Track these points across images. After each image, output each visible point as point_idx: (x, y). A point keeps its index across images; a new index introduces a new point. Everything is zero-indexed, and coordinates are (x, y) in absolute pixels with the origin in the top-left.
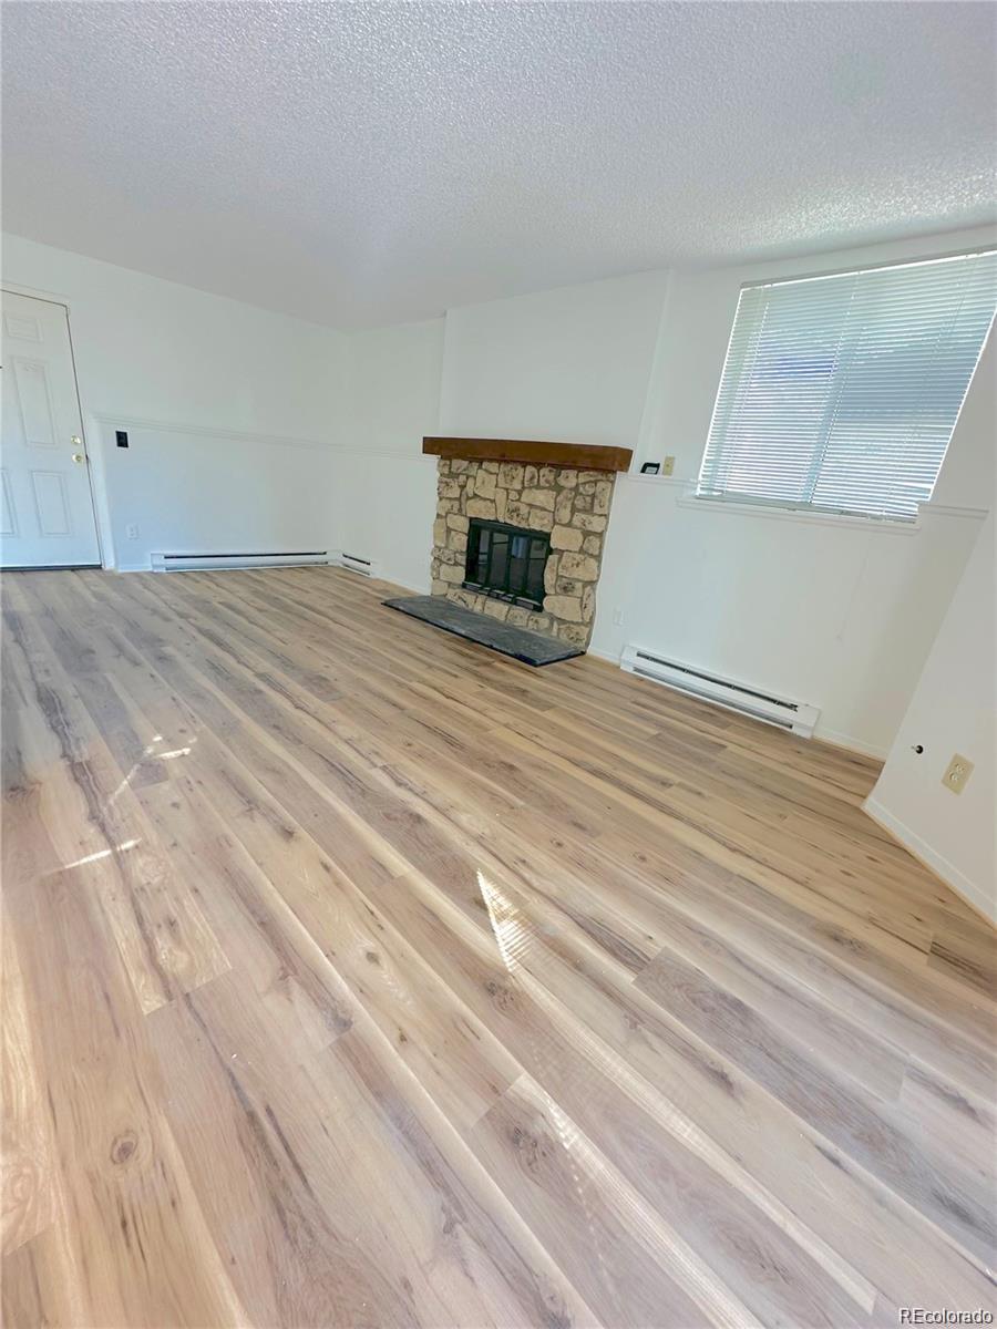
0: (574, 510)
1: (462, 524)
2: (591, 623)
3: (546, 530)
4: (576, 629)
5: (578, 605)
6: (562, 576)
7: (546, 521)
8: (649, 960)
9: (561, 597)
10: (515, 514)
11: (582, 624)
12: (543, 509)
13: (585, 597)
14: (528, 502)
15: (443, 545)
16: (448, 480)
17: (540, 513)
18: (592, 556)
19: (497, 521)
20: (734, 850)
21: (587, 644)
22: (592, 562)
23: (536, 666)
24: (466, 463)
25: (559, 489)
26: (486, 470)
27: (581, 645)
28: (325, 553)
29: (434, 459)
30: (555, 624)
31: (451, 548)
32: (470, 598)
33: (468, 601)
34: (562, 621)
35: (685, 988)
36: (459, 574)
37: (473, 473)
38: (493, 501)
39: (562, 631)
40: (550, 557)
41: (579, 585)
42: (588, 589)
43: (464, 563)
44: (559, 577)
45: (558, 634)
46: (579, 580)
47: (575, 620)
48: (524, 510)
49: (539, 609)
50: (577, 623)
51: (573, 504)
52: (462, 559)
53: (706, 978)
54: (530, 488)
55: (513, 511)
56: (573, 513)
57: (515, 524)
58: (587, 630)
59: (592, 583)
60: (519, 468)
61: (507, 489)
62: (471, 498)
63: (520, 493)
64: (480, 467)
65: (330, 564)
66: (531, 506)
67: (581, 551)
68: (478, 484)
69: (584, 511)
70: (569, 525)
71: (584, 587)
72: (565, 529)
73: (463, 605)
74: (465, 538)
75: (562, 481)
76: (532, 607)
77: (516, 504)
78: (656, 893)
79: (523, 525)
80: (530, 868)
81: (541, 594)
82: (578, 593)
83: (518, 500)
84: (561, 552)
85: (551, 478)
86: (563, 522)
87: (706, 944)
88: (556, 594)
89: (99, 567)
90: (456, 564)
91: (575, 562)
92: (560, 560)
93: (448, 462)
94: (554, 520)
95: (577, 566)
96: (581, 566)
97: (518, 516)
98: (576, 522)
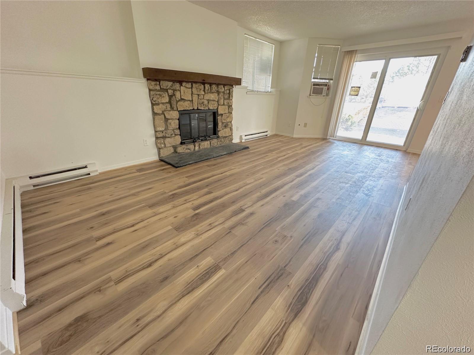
0: (224, 99)
1: (174, 115)
3: (216, 108)
4: (230, 137)
5: (230, 130)
6: (224, 123)
7: (216, 105)
10: (202, 105)
12: (214, 101)
13: (231, 126)
15: (162, 129)
16: (161, 93)
17: (212, 102)
19: (194, 109)
24: (170, 84)
25: (218, 92)
26: (185, 87)
30: (223, 139)
34: (226, 137)
36: (177, 139)
37: (178, 88)
38: (191, 101)
40: (219, 117)
44: (222, 123)
46: (229, 122)
47: (230, 135)
48: (206, 102)
49: (218, 137)
51: (224, 97)
54: (207, 93)
55: (202, 104)
57: (202, 109)
60: (202, 85)
61: (197, 94)
62: (178, 101)
63: (203, 96)
64: (181, 85)
66: (208, 100)
67: (229, 112)
68: (182, 94)
69: (227, 99)
70: (224, 104)
72: (222, 106)
75: (219, 90)
76: (216, 137)
77: (203, 100)
79: (206, 108)
81: (218, 132)
82: (229, 126)
83: (203, 99)
84: (222, 115)
85: (216, 89)
86: (221, 104)
88: (223, 129)
90: (174, 135)
91: (227, 116)
92: (222, 117)
93: (158, 83)
94: (218, 104)
95: (228, 118)
96: (229, 117)
97: (203, 105)
98: (226, 103)
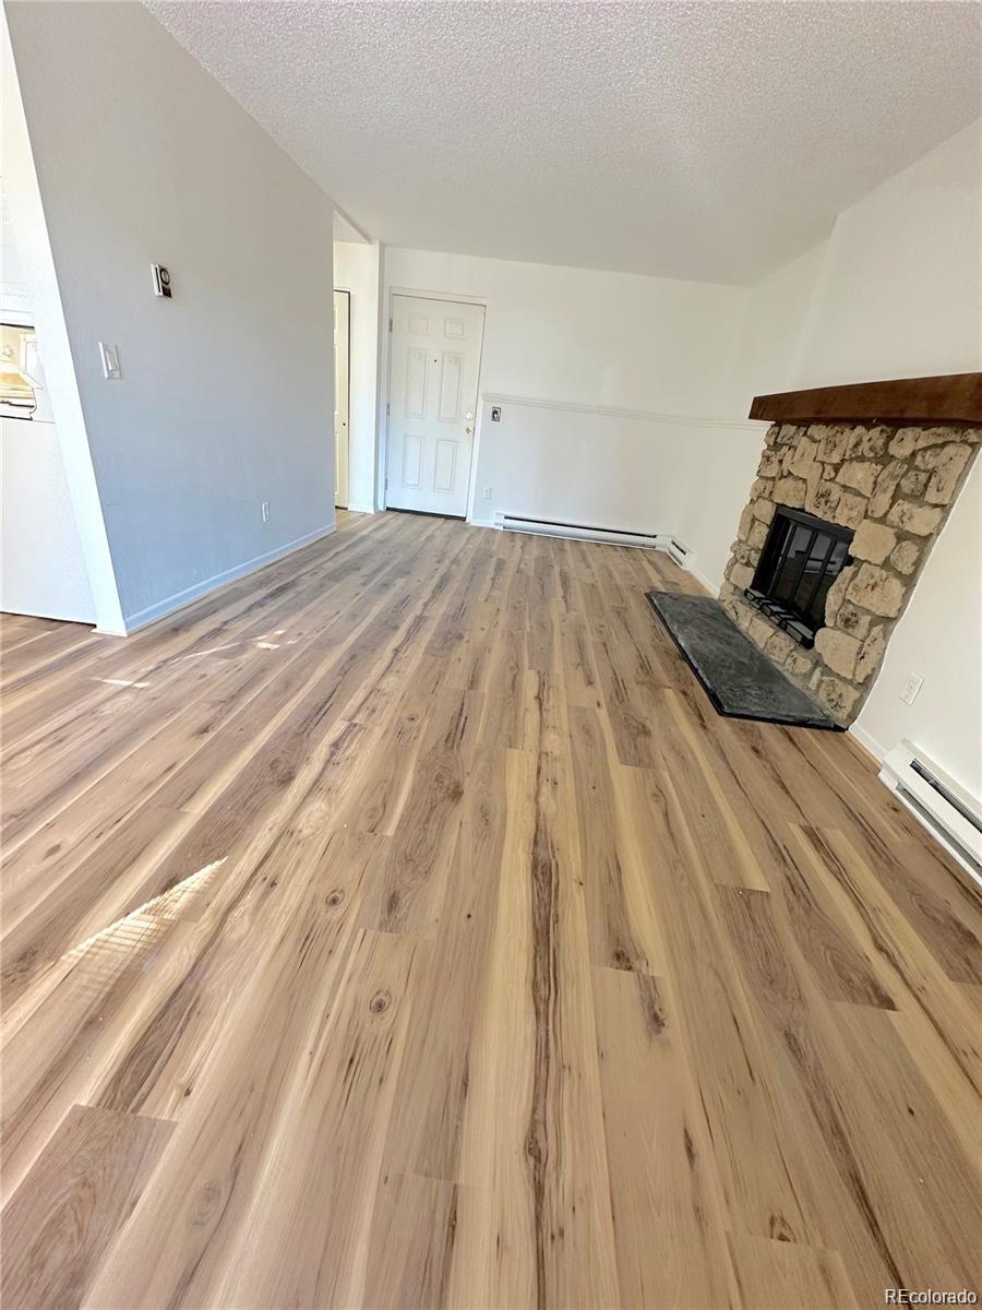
0: (897, 496)
1: (766, 512)
2: (865, 685)
3: (852, 527)
4: (841, 687)
5: (856, 650)
6: (850, 601)
7: (854, 513)
8: (135, 1110)
9: (838, 632)
10: (823, 500)
11: (850, 682)
12: (859, 494)
13: (868, 641)
14: (842, 483)
15: (744, 539)
16: (771, 453)
17: (852, 500)
18: (899, 575)
19: (802, 510)
20: (534, 1150)
21: (852, 717)
22: (896, 587)
23: (722, 713)
24: (793, 429)
25: (885, 460)
26: (810, 437)
27: (840, 716)
28: (655, 536)
29: (764, 426)
30: (818, 671)
31: (749, 543)
32: (742, 609)
33: (740, 614)
34: (827, 671)
35: (85, 1194)
36: (746, 577)
37: (796, 442)
38: (804, 481)
39: (824, 685)
40: (846, 568)
41: (865, 620)
42: (877, 630)
43: (755, 564)
44: (846, 601)
45: (819, 686)
46: (868, 612)
47: (843, 675)
48: (836, 493)
49: (808, 644)
50: (843, 679)
51: (898, 485)
52: (755, 558)
53: (117, 1225)
54: (851, 460)
55: (822, 496)
56: (894, 499)
57: (819, 515)
58: (855, 695)
59: (888, 621)
60: (847, 430)
61: (823, 463)
62: (785, 477)
63: (837, 468)
64: (806, 433)
65: (657, 548)
66: (845, 488)
67: (887, 564)
68: (795, 459)
69: (912, 497)
70: (882, 520)
71: (872, 624)
72: (875, 526)
73: (735, 618)
74: (765, 530)
75: (894, 449)
76: (799, 638)
77: (828, 485)
78: (305, 1057)
79: (828, 518)
80: (265, 895)
81: (816, 623)
82: (861, 631)
83: (833, 479)
84: (859, 563)
85: (880, 443)
86: (876, 515)
87: (210, 1193)
88: (835, 628)
89: (464, 519)
90: (748, 564)
91: (872, 582)
92: (855, 575)
93: (777, 430)
94: (866, 512)
95: (873, 588)
96: (877, 589)
97: (826, 502)
98: (894, 517)
